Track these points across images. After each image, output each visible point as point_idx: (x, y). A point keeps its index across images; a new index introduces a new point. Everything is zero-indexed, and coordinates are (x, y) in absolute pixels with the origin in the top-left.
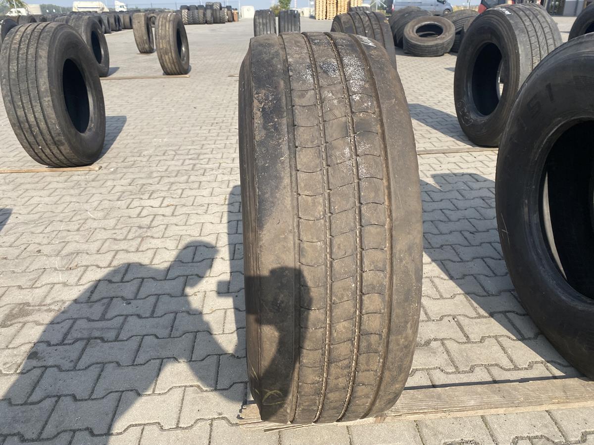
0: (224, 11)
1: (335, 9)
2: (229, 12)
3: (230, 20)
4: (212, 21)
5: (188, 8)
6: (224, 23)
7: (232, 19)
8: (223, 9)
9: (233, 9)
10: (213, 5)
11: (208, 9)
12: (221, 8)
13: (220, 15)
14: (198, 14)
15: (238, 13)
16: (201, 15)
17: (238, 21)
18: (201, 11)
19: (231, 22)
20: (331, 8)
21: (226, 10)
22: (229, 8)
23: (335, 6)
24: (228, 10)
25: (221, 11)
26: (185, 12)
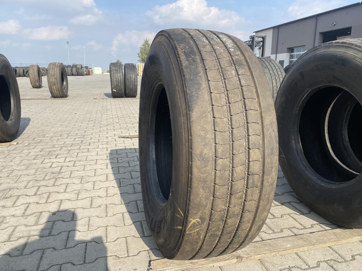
0: (84, 69)
2: (87, 70)
3: (87, 74)
4: (76, 75)
6: (84, 76)
7: (88, 74)
8: (83, 68)
9: (89, 68)
10: (77, 65)
11: (74, 67)
12: (82, 67)
13: (81, 71)
15: (92, 71)
17: (92, 75)
19: (88, 75)
21: (85, 68)
22: (87, 67)
24: (86, 69)
25: (82, 69)
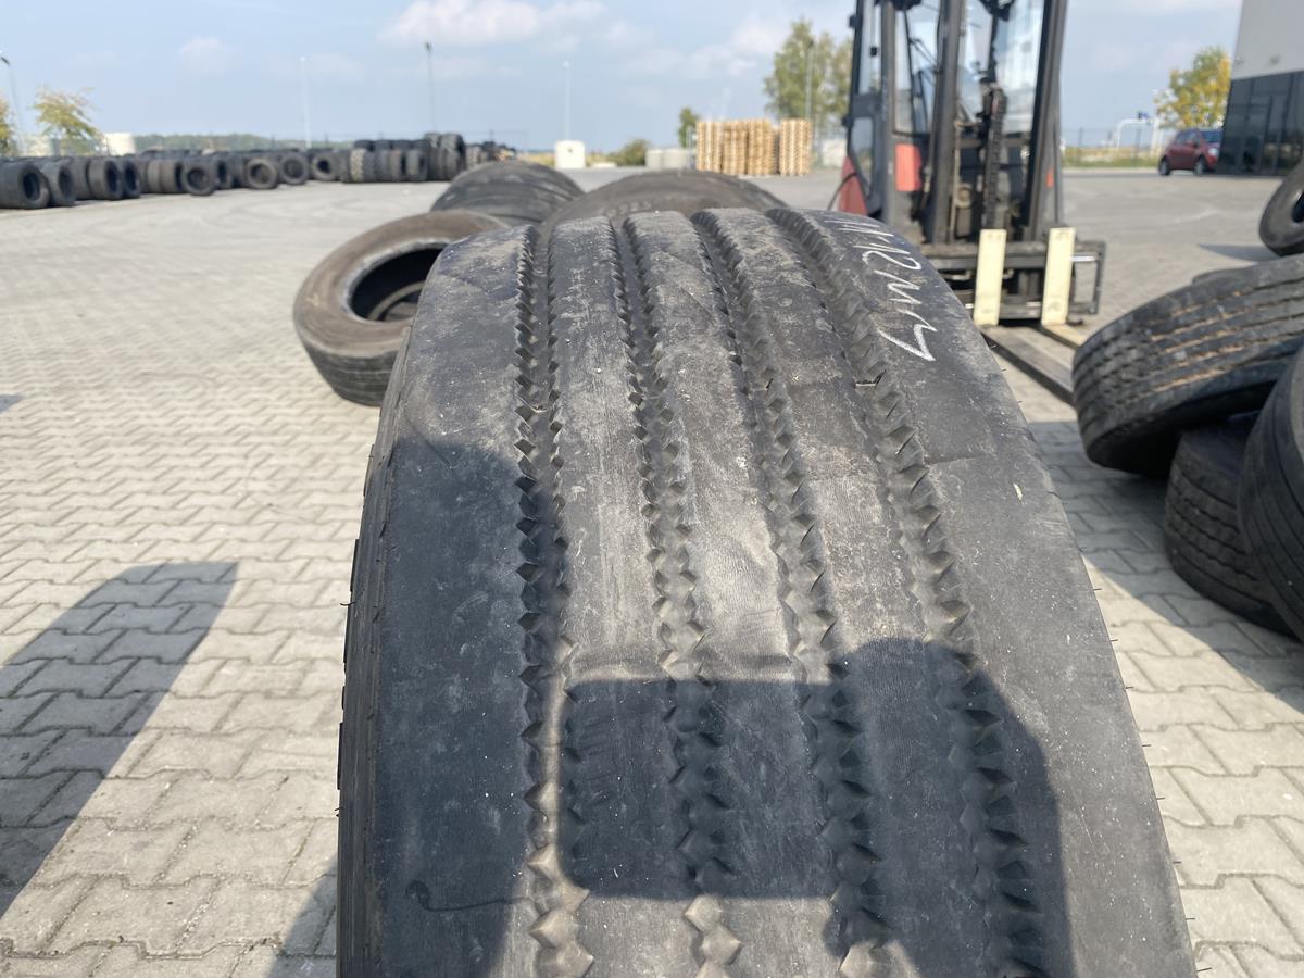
1: (743, 152)
5: (371, 146)
8: (466, 150)
12: (460, 147)
14: (388, 158)
16: (396, 164)
18: (397, 154)
20: (734, 152)
23: (743, 145)
26: (358, 156)
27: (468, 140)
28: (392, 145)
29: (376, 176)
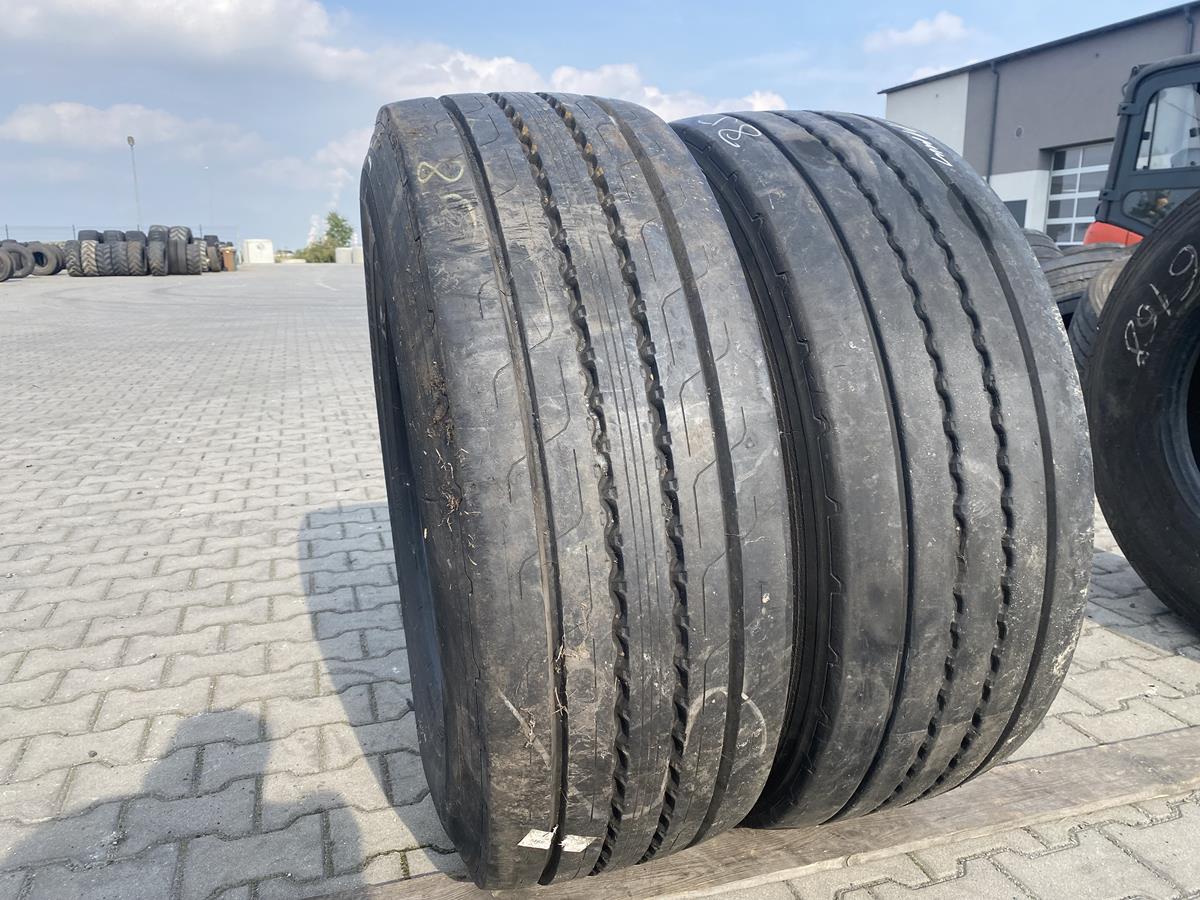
0: (198, 246)
2: (212, 249)
3: (213, 267)
4: (166, 269)
6: (198, 273)
7: (219, 265)
8: (196, 243)
9: (223, 243)
10: (169, 231)
11: (154, 240)
12: (190, 240)
13: (186, 254)
14: (127, 250)
15: (234, 252)
16: (135, 254)
17: (235, 269)
18: (135, 247)
19: (218, 271)
21: (203, 244)
22: (212, 240)
24: (209, 245)
25: (189, 246)
26: (89, 247)
27: (196, 234)
28: (124, 237)
29: (114, 269)
